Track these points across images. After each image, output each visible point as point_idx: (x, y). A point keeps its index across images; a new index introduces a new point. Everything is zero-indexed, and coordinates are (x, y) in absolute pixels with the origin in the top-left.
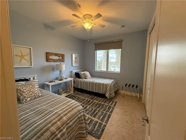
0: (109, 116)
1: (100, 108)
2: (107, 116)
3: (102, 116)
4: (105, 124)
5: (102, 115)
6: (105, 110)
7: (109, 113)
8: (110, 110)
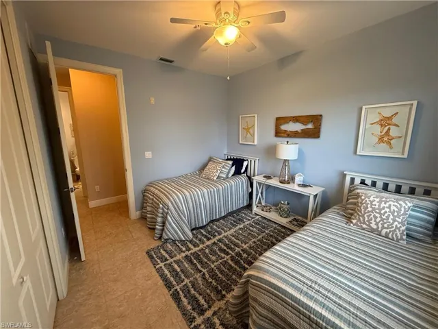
0: (169, 285)
1: (207, 276)
2: (172, 279)
3: (179, 270)
4: (158, 267)
5: (182, 271)
6: (193, 286)
7: (178, 288)
8: (184, 300)
